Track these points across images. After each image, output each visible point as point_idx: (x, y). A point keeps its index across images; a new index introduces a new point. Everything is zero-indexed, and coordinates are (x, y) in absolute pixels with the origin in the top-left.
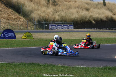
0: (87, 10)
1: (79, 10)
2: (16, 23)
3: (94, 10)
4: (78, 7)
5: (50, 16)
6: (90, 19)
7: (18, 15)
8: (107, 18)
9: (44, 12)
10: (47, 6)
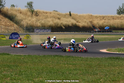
0: (59, 19)
1: (54, 19)
2: (11, 28)
3: (63, 19)
4: (52, 17)
5: (34, 23)
6: (61, 25)
7: (12, 23)
8: (72, 24)
9: (30, 20)
10: (32, 16)
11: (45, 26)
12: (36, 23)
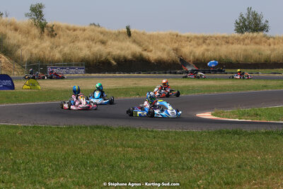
0: (103, 43)
1: (91, 43)
3: (114, 43)
4: (88, 39)
5: (47, 52)
6: (108, 57)
8: (134, 55)
9: (37, 46)
10: (41, 38)
11: (70, 61)
12: (50, 53)
